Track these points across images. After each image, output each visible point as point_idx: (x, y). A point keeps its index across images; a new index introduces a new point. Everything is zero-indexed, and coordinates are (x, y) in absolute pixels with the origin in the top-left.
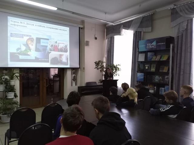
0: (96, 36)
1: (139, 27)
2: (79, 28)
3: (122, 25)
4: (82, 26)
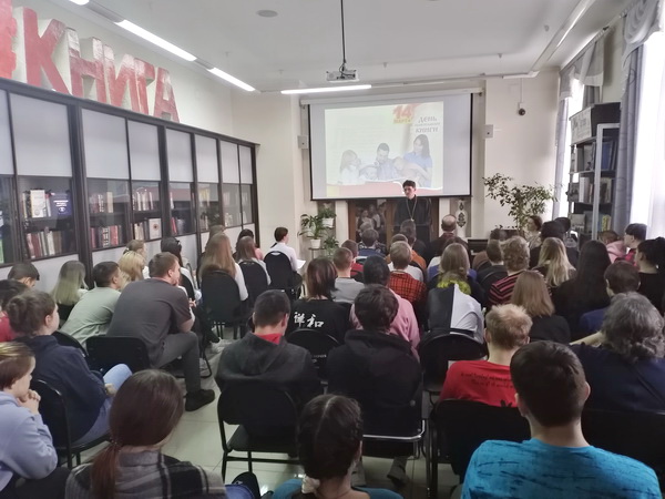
0: (523, 106)
1: (588, 74)
2: (472, 94)
3: (574, 69)
4: (476, 90)
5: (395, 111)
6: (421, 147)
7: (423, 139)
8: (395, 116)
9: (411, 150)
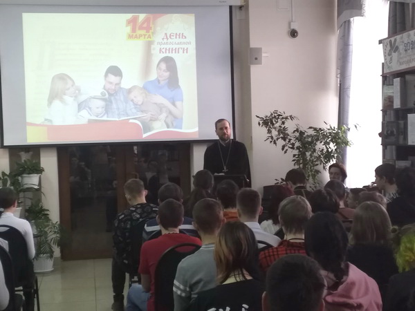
0: (294, 26)
2: (231, 7)
4: (237, 3)
5: (129, 22)
6: (167, 74)
7: (169, 63)
8: (129, 29)
9: (153, 76)
